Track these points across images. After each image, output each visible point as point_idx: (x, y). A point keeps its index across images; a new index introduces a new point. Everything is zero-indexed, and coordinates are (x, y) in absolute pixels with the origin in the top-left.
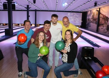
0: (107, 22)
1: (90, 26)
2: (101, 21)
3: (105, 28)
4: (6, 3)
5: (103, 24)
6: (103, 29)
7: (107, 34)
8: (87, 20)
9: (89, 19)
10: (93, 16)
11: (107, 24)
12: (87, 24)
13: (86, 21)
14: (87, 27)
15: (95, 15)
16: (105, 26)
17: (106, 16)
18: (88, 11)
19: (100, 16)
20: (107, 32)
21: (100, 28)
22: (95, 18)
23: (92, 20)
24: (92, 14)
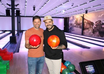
0: (93, 26)
1: (73, 30)
2: (85, 25)
3: (90, 31)
4: (9, 8)
5: (88, 28)
6: (88, 33)
7: (93, 36)
8: (70, 25)
9: (71, 24)
10: (76, 21)
11: (92, 28)
12: (69, 28)
13: (68, 26)
14: (69, 31)
15: (79, 21)
16: (90, 30)
17: (91, 21)
18: (70, 17)
19: (84, 21)
20: (93, 35)
21: (85, 31)
22: (79, 23)
23: (75, 25)
24: (75, 20)
